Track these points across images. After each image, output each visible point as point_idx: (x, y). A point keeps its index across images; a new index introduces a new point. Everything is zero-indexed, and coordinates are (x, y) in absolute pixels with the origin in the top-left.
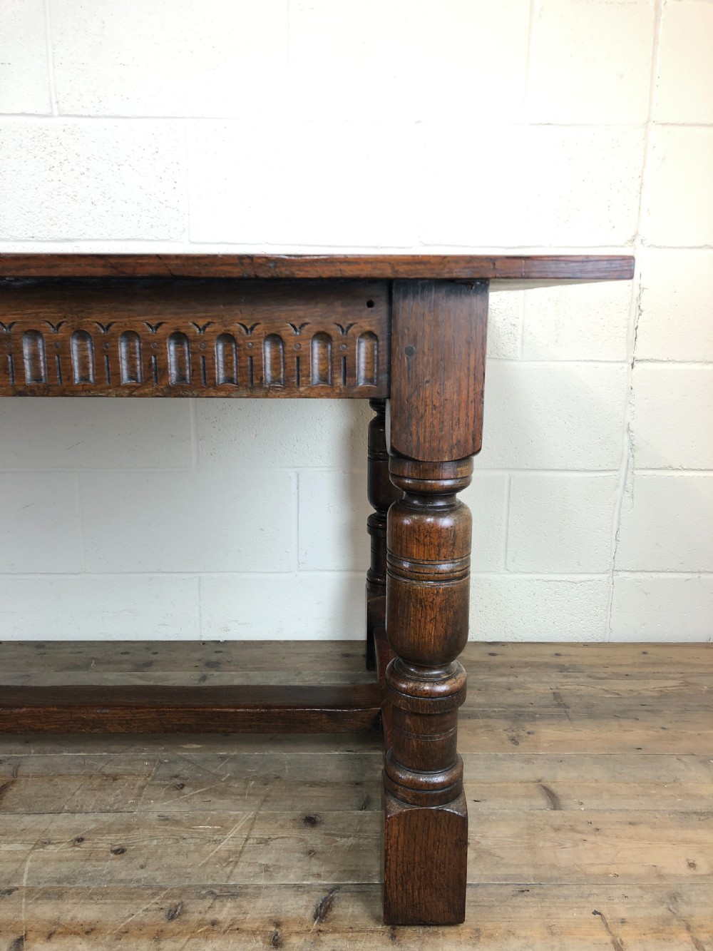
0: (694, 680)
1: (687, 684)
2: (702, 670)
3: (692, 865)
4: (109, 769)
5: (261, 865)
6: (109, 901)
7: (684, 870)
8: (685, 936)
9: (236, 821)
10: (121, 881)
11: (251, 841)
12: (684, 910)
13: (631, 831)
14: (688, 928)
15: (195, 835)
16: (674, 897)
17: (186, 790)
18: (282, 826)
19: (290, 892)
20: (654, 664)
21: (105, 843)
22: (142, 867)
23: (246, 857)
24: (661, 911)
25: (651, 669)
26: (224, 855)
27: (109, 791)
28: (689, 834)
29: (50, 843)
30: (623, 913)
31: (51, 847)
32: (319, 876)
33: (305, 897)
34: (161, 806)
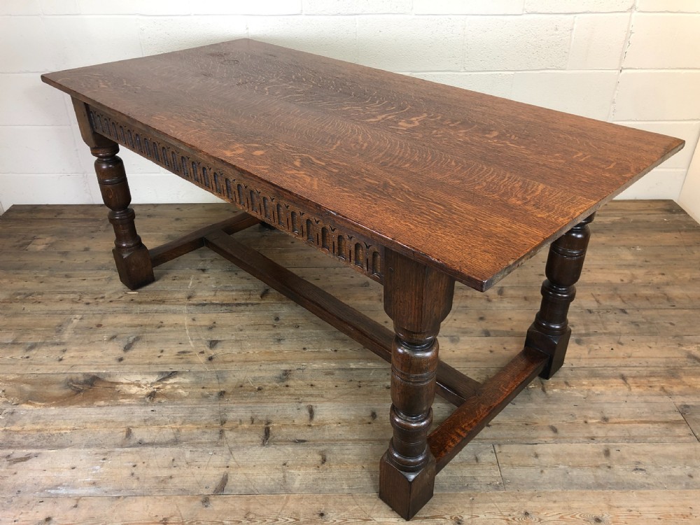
0: (627, 217)
1: (624, 218)
2: (632, 212)
3: (622, 280)
7: (619, 282)
8: (619, 299)
12: (619, 292)
13: (601, 271)
14: (620, 297)
16: (616, 289)
20: (610, 210)
24: (611, 292)
25: (608, 212)
28: (621, 271)
30: (599, 293)
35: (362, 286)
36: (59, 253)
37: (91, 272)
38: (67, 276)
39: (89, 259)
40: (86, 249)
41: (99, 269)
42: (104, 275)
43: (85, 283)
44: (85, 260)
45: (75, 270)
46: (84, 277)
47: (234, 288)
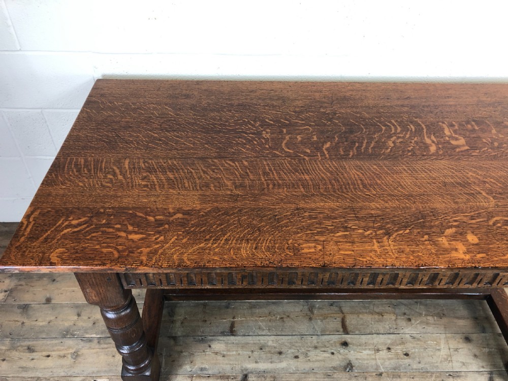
4: (377, 310)
5: (461, 362)
6: (417, 379)
9: (440, 339)
10: (416, 369)
11: (451, 350)
15: (429, 347)
17: (413, 321)
18: (459, 342)
19: (477, 375)
21: (399, 349)
22: (419, 363)
23: (454, 358)
26: (445, 357)
27: (384, 322)
29: (380, 350)
31: (381, 352)
32: (483, 367)
33: (483, 377)
34: (409, 330)
35: (345, 368)
36: (20, 307)
37: (54, 342)
38: (30, 349)
39: (52, 318)
40: (48, 301)
41: (64, 336)
42: (69, 348)
43: (49, 362)
44: (48, 319)
45: (37, 338)
46: (48, 351)
47: (210, 372)
